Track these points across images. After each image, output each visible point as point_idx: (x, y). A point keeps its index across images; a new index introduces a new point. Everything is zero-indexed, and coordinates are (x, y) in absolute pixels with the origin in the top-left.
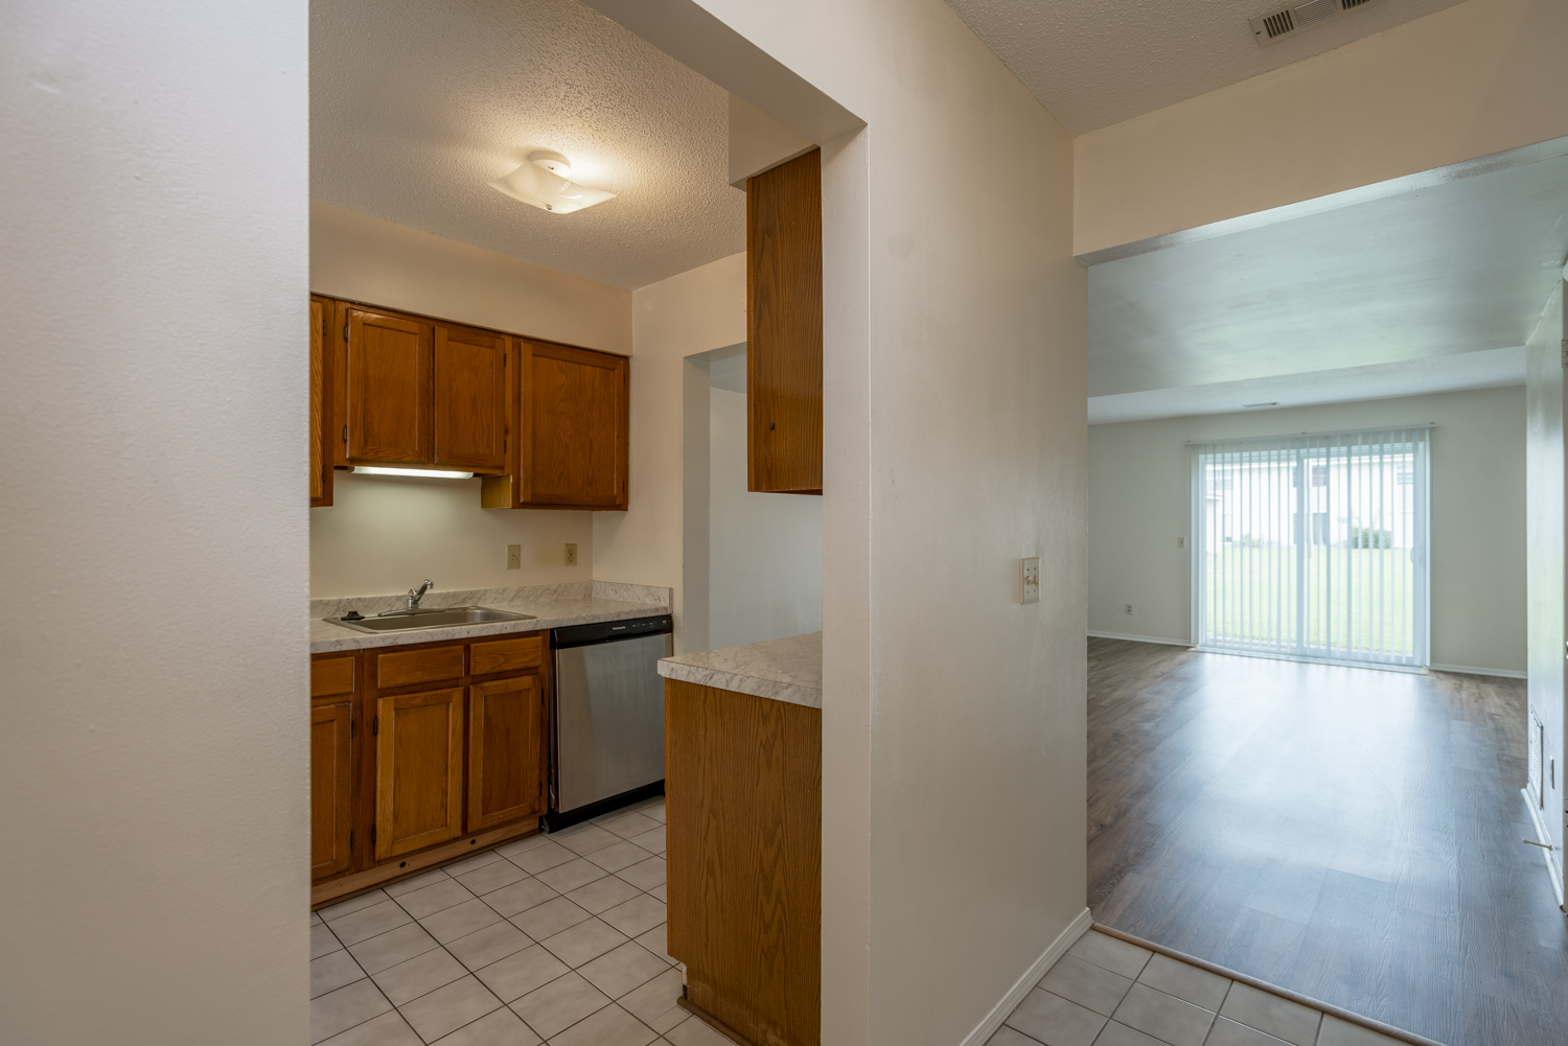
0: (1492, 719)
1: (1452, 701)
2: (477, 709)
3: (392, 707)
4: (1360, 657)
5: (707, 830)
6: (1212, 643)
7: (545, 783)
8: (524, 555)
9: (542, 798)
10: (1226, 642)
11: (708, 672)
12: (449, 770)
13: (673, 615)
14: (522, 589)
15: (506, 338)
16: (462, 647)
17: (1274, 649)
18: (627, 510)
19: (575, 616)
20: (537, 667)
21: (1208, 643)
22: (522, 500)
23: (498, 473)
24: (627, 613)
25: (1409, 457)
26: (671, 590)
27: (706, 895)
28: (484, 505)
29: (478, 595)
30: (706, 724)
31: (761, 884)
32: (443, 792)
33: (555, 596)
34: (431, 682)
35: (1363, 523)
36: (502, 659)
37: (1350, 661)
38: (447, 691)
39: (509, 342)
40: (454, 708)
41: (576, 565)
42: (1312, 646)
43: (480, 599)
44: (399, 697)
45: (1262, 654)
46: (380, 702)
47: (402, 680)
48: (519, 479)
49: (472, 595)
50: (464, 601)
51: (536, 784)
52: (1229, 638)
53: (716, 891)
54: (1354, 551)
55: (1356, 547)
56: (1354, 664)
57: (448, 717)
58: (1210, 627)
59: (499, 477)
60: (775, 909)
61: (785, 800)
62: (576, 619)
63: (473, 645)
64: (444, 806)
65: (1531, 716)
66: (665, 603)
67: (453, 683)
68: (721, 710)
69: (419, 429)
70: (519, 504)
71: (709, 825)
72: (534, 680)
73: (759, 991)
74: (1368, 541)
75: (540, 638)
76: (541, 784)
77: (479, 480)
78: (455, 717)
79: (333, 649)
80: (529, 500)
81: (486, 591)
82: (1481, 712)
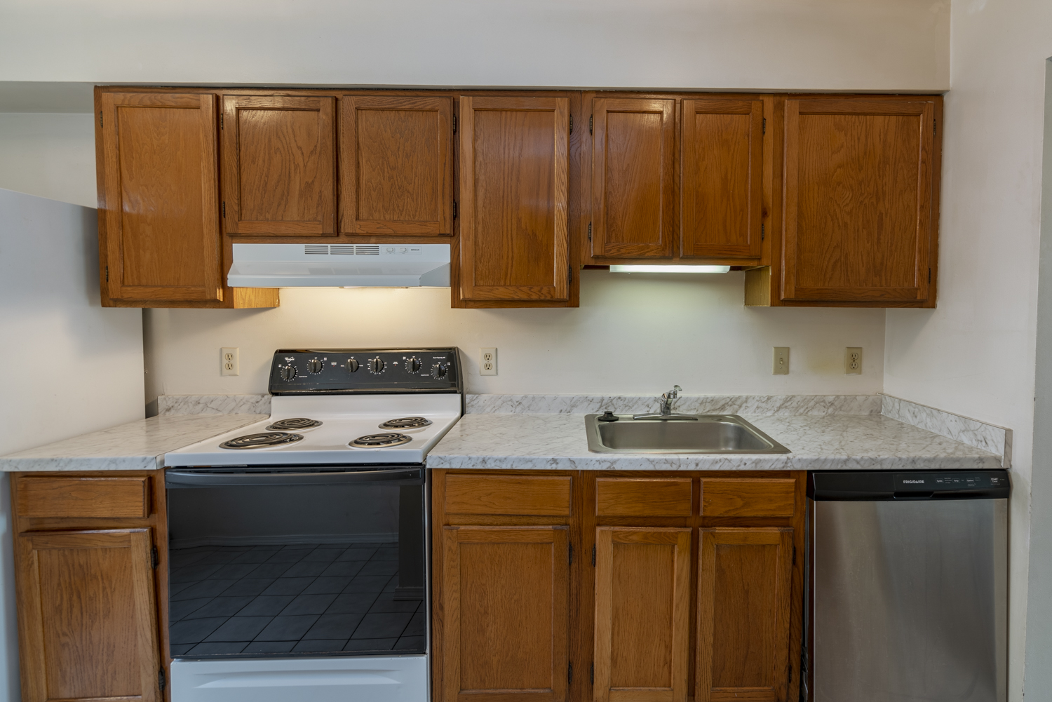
2: (707, 560)
3: (610, 539)
7: (796, 667)
8: (795, 361)
9: (792, 685)
12: (674, 623)
13: (1012, 472)
14: (790, 399)
15: (766, 99)
16: (689, 480)
18: (934, 306)
19: (844, 457)
20: (788, 518)
22: (783, 297)
23: (753, 264)
24: (929, 460)
26: (1008, 433)
28: (747, 303)
29: (738, 402)
32: (666, 647)
33: (830, 410)
34: (651, 517)
36: (739, 502)
38: (671, 530)
39: (769, 103)
40: (679, 553)
41: (860, 373)
43: (740, 406)
44: (617, 528)
46: (598, 529)
47: (621, 510)
48: (780, 270)
49: (732, 401)
50: (723, 408)
51: (783, 668)
57: (673, 561)
59: (760, 270)
62: (846, 461)
63: (703, 480)
64: (668, 663)
66: (1000, 452)
67: (680, 522)
69: (663, 219)
70: (777, 301)
72: (782, 534)
75: (793, 481)
76: (790, 668)
77: (742, 274)
78: (681, 564)
79: (549, 467)
80: (792, 296)
81: (747, 398)
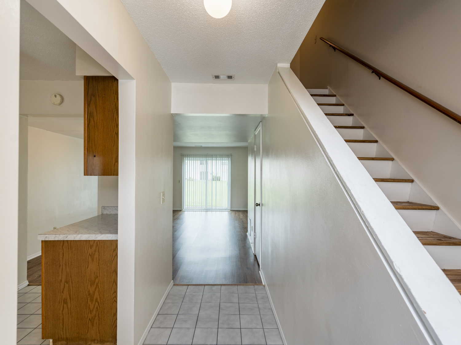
0: (241, 219)
1: (235, 217)
4: (218, 209)
5: (64, 289)
6: (187, 209)
10: (190, 208)
11: (65, 235)
17: (201, 209)
21: (186, 209)
25: (227, 161)
27: (62, 311)
30: (63, 254)
31: (89, 299)
35: (214, 174)
37: (216, 210)
42: (209, 207)
45: (198, 210)
52: (190, 207)
53: (68, 308)
54: (213, 181)
55: (213, 180)
56: (217, 210)
58: (186, 204)
60: (95, 304)
61: (99, 270)
65: (248, 218)
68: (71, 247)
71: (64, 287)
73: (88, 333)
74: (217, 179)
82: (240, 218)
